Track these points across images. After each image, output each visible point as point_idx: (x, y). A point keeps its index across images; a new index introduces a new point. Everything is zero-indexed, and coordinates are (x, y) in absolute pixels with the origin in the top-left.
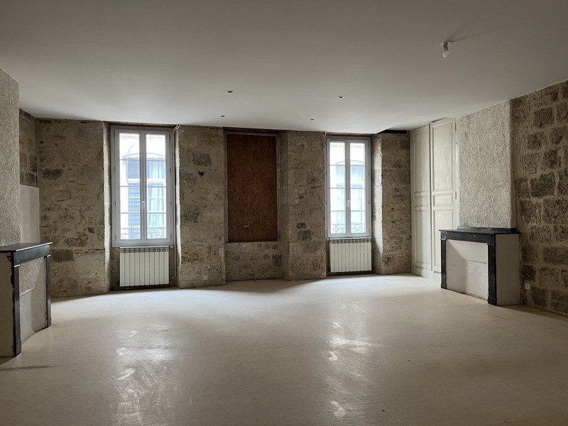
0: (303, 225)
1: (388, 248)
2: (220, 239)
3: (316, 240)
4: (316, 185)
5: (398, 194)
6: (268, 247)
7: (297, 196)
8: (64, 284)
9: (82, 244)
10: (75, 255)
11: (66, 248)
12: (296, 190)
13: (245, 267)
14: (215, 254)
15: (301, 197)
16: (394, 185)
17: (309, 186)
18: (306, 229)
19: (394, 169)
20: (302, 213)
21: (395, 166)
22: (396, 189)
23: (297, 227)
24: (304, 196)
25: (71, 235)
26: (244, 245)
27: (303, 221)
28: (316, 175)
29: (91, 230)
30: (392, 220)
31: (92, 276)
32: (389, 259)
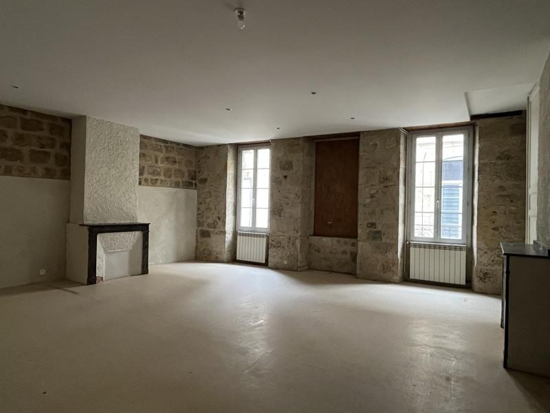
0: (373, 225)
1: (485, 260)
2: (297, 231)
3: (388, 241)
4: (389, 184)
5: (505, 193)
6: (346, 244)
7: (369, 196)
8: (206, 252)
9: (215, 227)
10: (211, 235)
11: (207, 229)
12: (367, 190)
13: (325, 258)
14: (293, 244)
15: (372, 196)
16: (498, 182)
17: (382, 185)
18: (377, 230)
19: (499, 162)
20: (373, 213)
21: (499, 158)
22: (501, 187)
23: (367, 226)
24: (376, 195)
25: (210, 221)
26: (325, 239)
27: (374, 221)
28: (389, 173)
29: (219, 218)
30: (493, 226)
31: (218, 249)
32: (486, 274)
